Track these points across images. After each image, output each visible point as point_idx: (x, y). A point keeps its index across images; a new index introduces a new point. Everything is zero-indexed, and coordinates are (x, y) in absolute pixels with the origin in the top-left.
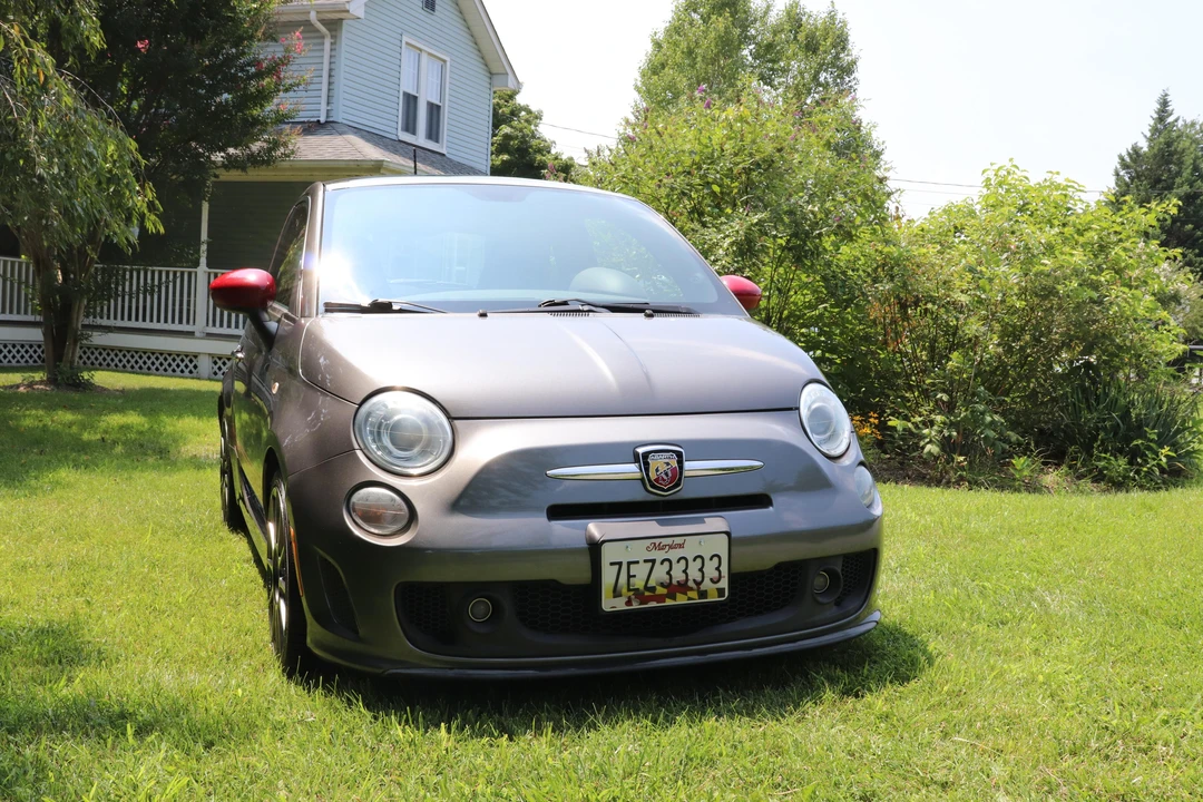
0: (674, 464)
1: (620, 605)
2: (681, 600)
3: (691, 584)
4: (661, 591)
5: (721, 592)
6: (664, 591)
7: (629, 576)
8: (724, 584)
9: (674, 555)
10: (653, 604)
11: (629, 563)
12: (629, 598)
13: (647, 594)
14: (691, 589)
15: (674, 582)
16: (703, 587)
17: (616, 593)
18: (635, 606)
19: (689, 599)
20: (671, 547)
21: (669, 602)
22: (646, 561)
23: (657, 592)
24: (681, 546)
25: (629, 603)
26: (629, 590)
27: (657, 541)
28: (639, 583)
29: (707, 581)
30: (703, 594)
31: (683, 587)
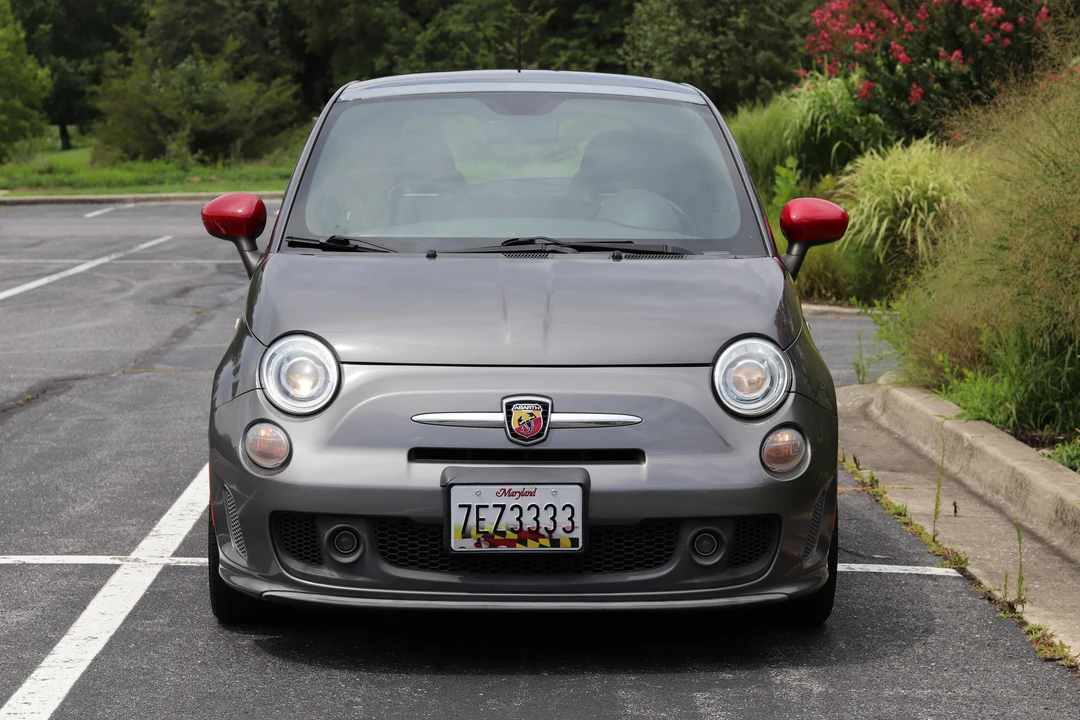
0: (539, 414)
1: (469, 545)
2: (532, 546)
3: (542, 531)
4: (510, 535)
5: (574, 542)
6: (515, 536)
7: (478, 519)
8: (578, 534)
9: (525, 502)
10: (503, 548)
11: (478, 507)
12: (479, 540)
13: (496, 537)
14: (543, 537)
15: (525, 528)
16: (555, 536)
17: (465, 534)
18: (485, 548)
19: (541, 546)
20: (521, 494)
21: (519, 548)
22: (495, 506)
23: (507, 537)
24: (532, 494)
25: (478, 544)
26: (478, 532)
27: (507, 488)
28: (488, 526)
29: (559, 530)
30: (555, 543)
31: (535, 534)
